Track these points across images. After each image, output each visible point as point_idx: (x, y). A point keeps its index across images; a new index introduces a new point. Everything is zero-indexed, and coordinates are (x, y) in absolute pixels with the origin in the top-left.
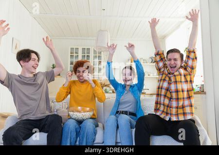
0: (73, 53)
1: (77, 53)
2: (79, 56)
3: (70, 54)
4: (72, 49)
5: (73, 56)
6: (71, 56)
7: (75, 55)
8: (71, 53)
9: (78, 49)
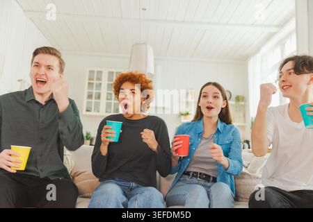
0: (93, 80)
1: (99, 79)
2: (102, 85)
3: (87, 81)
4: (92, 72)
5: (93, 84)
6: (89, 83)
7: (95, 82)
8: (90, 79)
9: (101, 72)
